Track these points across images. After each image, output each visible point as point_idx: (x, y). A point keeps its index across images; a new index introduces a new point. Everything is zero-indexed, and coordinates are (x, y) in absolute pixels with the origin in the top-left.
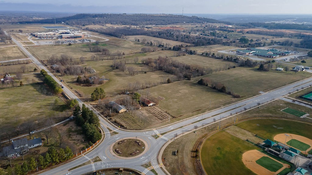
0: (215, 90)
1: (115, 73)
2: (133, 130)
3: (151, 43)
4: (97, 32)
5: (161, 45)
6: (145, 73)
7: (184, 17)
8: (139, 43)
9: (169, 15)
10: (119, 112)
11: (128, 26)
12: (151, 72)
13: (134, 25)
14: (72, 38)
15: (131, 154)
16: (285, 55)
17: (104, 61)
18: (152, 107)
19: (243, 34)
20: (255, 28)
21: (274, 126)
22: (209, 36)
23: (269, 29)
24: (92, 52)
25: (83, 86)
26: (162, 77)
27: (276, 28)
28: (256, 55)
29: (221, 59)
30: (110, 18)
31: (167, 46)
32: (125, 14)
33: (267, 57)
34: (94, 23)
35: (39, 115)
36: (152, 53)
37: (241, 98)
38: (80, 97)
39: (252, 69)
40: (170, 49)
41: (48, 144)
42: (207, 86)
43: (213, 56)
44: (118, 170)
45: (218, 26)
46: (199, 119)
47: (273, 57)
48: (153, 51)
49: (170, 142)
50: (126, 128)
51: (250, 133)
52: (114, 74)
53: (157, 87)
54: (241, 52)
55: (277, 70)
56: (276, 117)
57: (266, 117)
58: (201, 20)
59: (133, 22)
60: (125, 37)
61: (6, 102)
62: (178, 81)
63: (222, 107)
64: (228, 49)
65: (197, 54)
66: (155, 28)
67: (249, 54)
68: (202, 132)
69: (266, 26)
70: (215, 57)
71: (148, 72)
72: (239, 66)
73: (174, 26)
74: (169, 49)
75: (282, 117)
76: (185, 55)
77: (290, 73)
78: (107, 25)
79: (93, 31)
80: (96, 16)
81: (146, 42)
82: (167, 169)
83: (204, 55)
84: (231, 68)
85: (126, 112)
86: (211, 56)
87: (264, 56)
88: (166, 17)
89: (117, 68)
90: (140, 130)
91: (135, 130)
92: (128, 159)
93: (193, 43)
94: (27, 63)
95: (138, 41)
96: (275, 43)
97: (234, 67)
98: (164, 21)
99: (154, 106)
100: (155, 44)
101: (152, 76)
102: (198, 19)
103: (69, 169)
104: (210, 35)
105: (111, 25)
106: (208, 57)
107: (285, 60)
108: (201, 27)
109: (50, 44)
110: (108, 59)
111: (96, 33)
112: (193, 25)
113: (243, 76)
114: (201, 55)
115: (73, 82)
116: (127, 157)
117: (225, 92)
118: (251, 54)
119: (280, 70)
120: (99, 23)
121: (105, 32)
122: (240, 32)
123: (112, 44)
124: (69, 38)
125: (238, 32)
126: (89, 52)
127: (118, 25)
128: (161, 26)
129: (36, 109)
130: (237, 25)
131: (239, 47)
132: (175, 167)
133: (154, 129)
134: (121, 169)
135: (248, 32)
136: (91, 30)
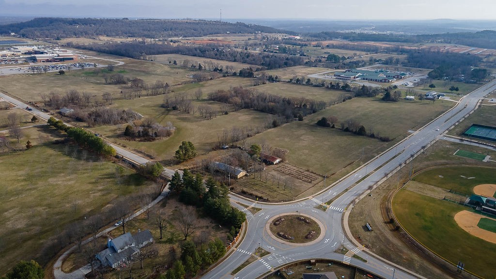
0: (350, 133)
1: (176, 117)
2: (280, 202)
3: (200, 66)
4: (91, 49)
5: (218, 70)
6: (226, 113)
7: (225, 24)
8: (176, 66)
9: (200, 20)
10: (237, 178)
11: (140, 40)
12: (233, 111)
13: (148, 37)
14: (57, 62)
15: (307, 237)
16: (401, 78)
17: (141, 98)
18: (280, 165)
19: (323, 49)
20: (332, 40)
21: (462, 176)
22: (276, 52)
23: (351, 41)
24: (110, 84)
25: (141, 141)
26: (257, 118)
27: (361, 40)
28: (364, 79)
29: (321, 86)
30: (102, 26)
31: (229, 70)
32: (127, 19)
33: (381, 81)
34: (76, 34)
35: (103, 195)
36: (210, 82)
37: (392, 142)
38: (152, 159)
39: (375, 99)
40: (235, 74)
41: (161, 239)
42: (333, 127)
43: (309, 83)
44: (308, 262)
45: (280, 38)
46: (361, 177)
47: (389, 82)
48: (211, 79)
49: (347, 214)
50: (267, 200)
51: (440, 189)
52: (177, 119)
53: (261, 134)
54: (343, 75)
55: (407, 99)
56: (454, 164)
57: (442, 165)
58: (252, 29)
59: (146, 33)
60: (147, 57)
61: (22, 178)
62: (287, 123)
63: (377, 157)
64: (320, 72)
65: (281, 81)
66: (186, 42)
67: (355, 78)
68: (379, 194)
69: (346, 37)
70: (312, 84)
71: (230, 111)
72: (356, 96)
73: (214, 38)
74: (233, 75)
75: (461, 164)
76: (266, 83)
77: (425, 102)
78: (101, 38)
79: (83, 49)
80: (74, 22)
81: (190, 65)
82: (373, 252)
83: (293, 81)
84: (347, 99)
85: (246, 175)
86: (304, 83)
87: (376, 80)
88: (197, 24)
89: (175, 108)
90: (290, 201)
91: (284, 201)
92: (308, 245)
93: (263, 64)
94: (6, 109)
95: (175, 63)
96: (376, 61)
97: (350, 98)
98: (195, 30)
99: (282, 164)
100: (207, 68)
101: (240, 118)
102: (247, 26)
103: (230, 272)
104: (278, 51)
105: (109, 39)
106: (300, 84)
107: (406, 85)
108: (256, 39)
109: (20, 72)
110: (147, 95)
111: (91, 52)
112: (242, 36)
113: (370, 109)
114: (288, 82)
115: (119, 136)
116: (303, 242)
117: (366, 135)
118: (357, 78)
119: (411, 99)
120: (85, 34)
121: (107, 51)
122: (316, 46)
123: (135, 70)
124: (51, 61)
125: (314, 46)
126: (104, 84)
127: (120, 38)
128: (194, 39)
129: (90, 186)
130: (306, 35)
131: (331, 68)
132: (383, 247)
133: (310, 197)
134: (312, 261)
135: (328, 46)
136: (78, 47)
